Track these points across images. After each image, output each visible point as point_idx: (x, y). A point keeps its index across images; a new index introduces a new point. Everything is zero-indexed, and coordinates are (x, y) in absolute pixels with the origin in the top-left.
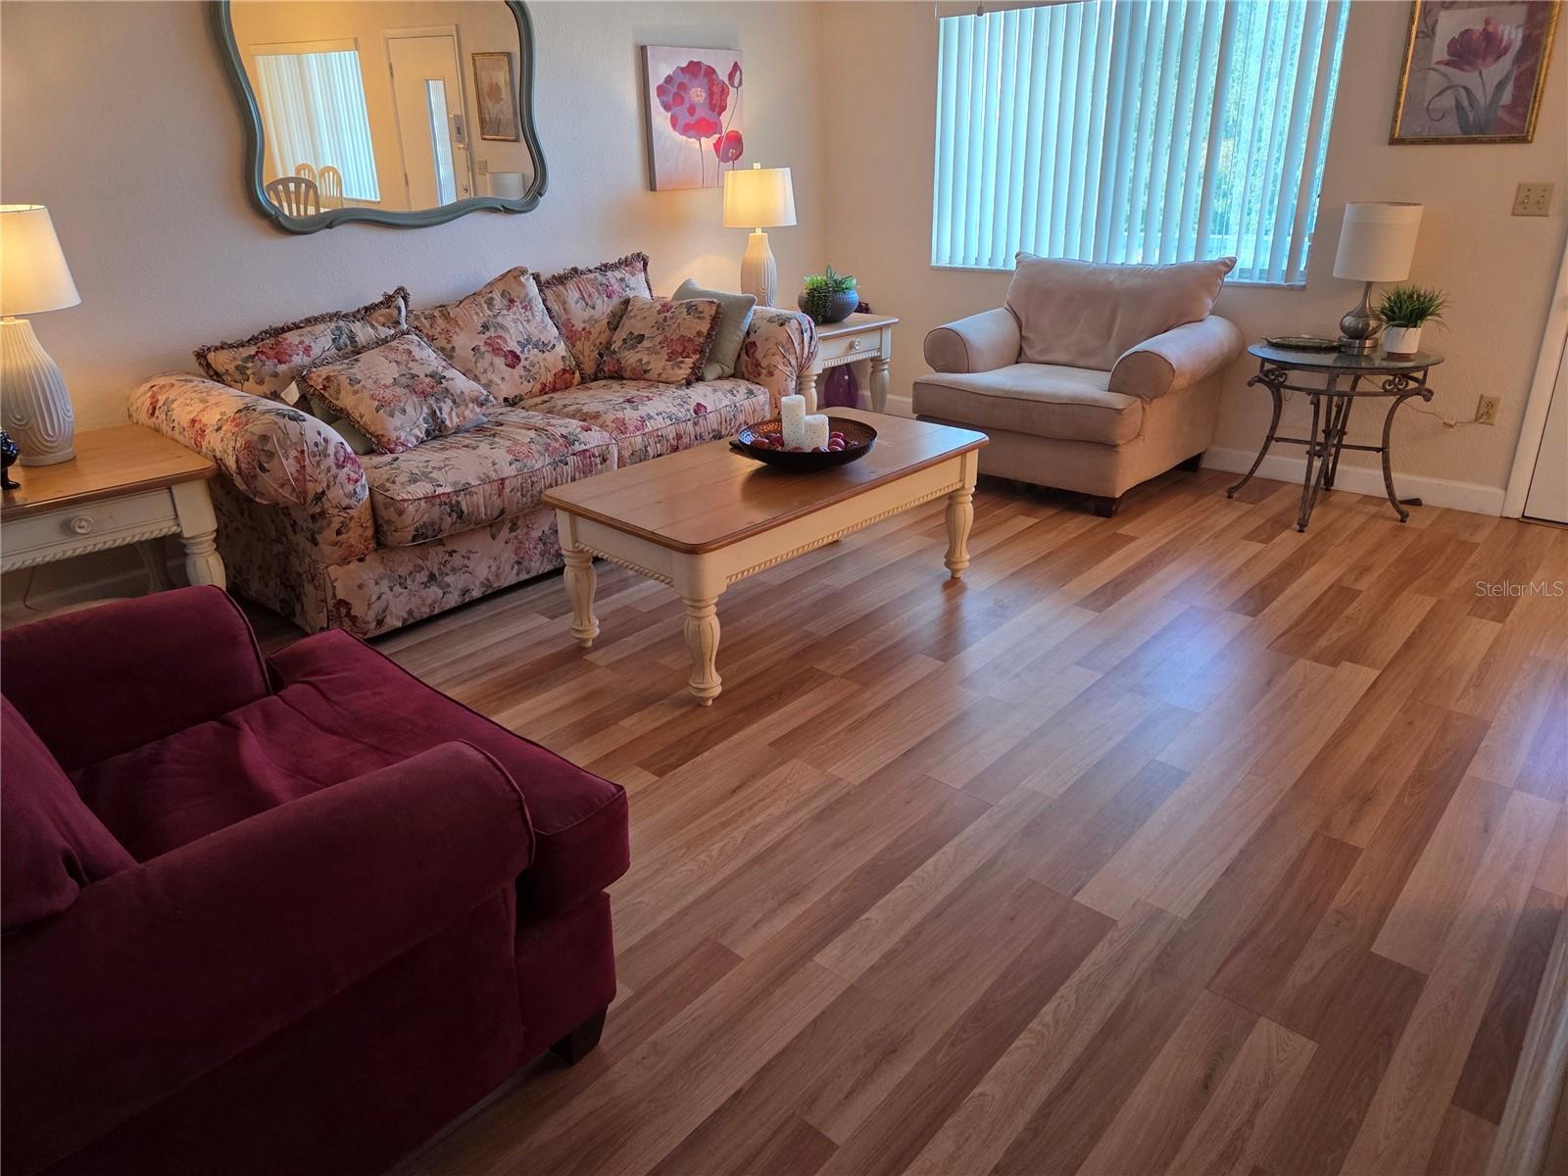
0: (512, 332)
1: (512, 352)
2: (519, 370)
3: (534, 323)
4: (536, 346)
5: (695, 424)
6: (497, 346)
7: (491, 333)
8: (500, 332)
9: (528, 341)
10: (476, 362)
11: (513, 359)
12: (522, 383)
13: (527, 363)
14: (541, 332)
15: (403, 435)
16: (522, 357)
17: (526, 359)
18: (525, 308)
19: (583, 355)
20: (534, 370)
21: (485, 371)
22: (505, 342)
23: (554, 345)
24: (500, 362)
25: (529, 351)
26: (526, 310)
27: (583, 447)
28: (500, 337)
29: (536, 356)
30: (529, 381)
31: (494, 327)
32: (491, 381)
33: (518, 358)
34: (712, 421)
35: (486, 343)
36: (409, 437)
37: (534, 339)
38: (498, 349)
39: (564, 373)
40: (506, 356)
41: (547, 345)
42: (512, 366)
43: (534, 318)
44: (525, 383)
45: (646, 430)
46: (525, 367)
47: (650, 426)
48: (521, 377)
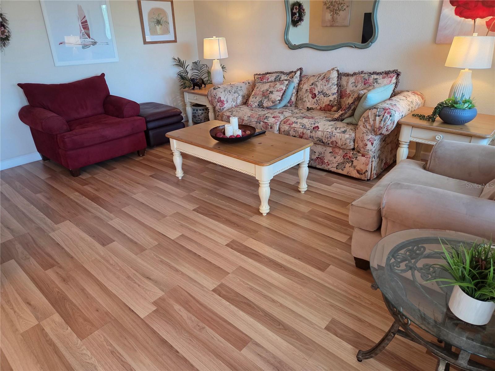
0: (318, 87)
1: (315, 94)
2: (315, 100)
3: (327, 87)
4: (323, 94)
5: (311, 132)
6: (312, 91)
7: (313, 86)
8: (315, 87)
9: (322, 92)
10: (305, 94)
11: (314, 96)
12: (314, 104)
13: (318, 99)
14: (327, 90)
15: (252, 103)
16: (317, 96)
17: (318, 97)
18: (327, 81)
19: (344, 102)
20: (319, 101)
21: (305, 98)
22: (315, 90)
23: (330, 95)
24: (310, 95)
25: (320, 95)
26: (327, 82)
27: (267, 121)
28: (314, 88)
29: (322, 97)
30: (316, 105)
31: (315, 85)
32: (305, 101)
33: (315, 96)
34: (319, 134)
35: (310, 89)
36: (253, 105)
37: (324, 92)
38: (312, 92)
39: (328, 106)
40: (312, 95)
41: (327, 95)
42: (313, 98)
43: (328, 85)
44: (315, 105)
45: (291, 126)
46: (317, 100)
47: (294, 125)
48: (314, 102)
